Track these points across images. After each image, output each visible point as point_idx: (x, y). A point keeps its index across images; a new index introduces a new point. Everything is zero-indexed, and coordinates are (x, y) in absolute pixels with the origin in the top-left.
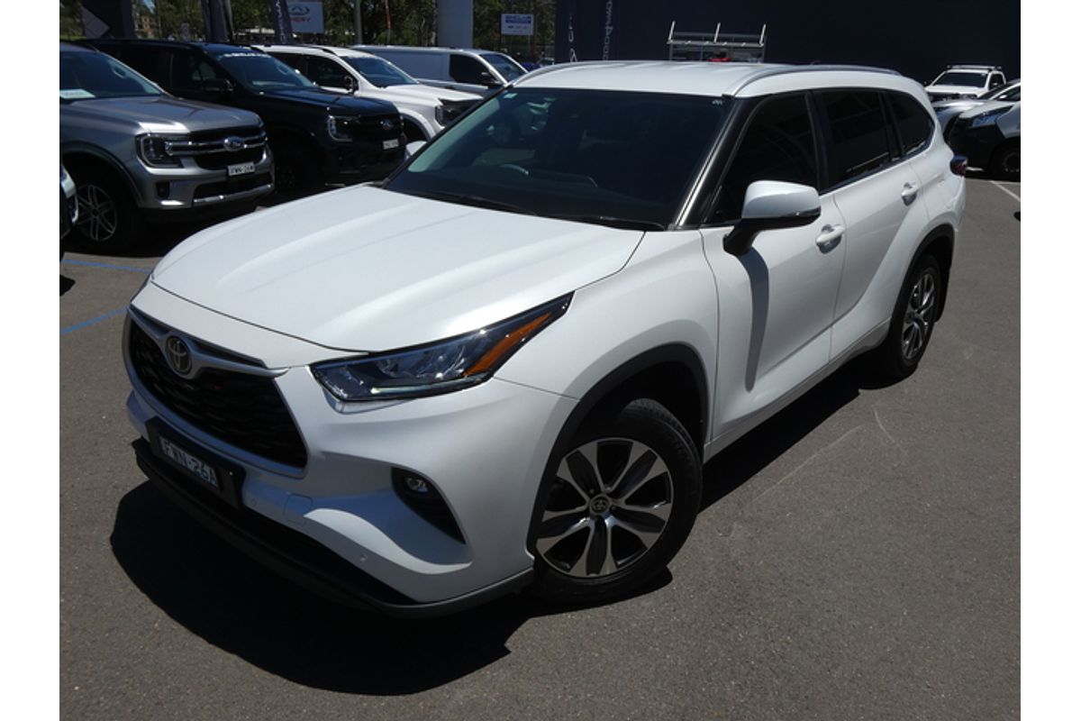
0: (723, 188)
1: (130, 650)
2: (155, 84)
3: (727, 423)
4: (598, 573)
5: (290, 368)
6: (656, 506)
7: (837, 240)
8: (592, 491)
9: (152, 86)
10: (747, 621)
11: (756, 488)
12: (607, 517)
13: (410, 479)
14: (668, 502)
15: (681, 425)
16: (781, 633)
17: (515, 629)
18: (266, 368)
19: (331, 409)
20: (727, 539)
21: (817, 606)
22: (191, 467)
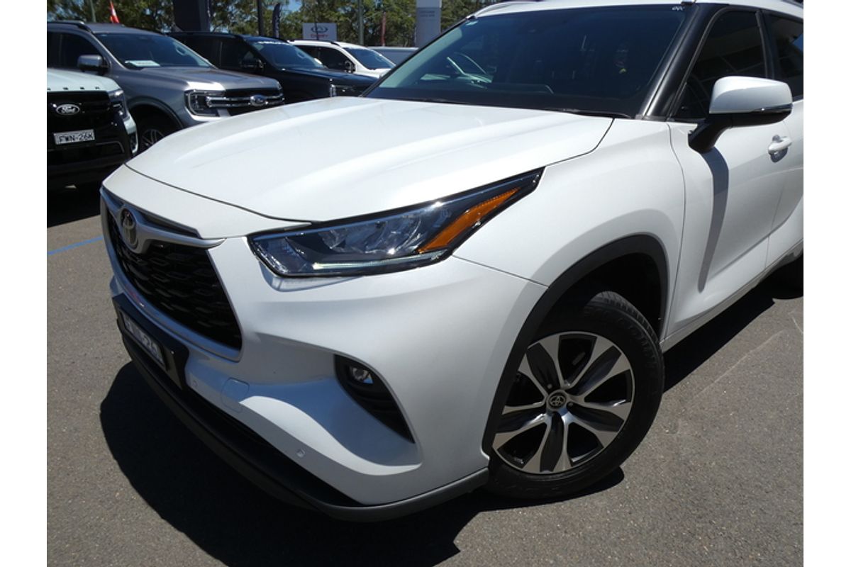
0: (688, 83)
1: (87, 519)
2: (206, 60)
3: (680, 322)
4: (552, 470)
5: (226, 238)
6: (616, 405)
7: (784, 152)
8: (550, 386)
9: (204, 62)
10: (709, 530)
11: (694, 386)
12: (564, 414)
13: (355, 370)
14: (628, 401)
15: (647, 321)
16: (749, 548)
17: (465, 523)
18: (201, 238)
19: (269, 286)
20: (674, 436)
21: (783, 518)
22: (145, 342)
